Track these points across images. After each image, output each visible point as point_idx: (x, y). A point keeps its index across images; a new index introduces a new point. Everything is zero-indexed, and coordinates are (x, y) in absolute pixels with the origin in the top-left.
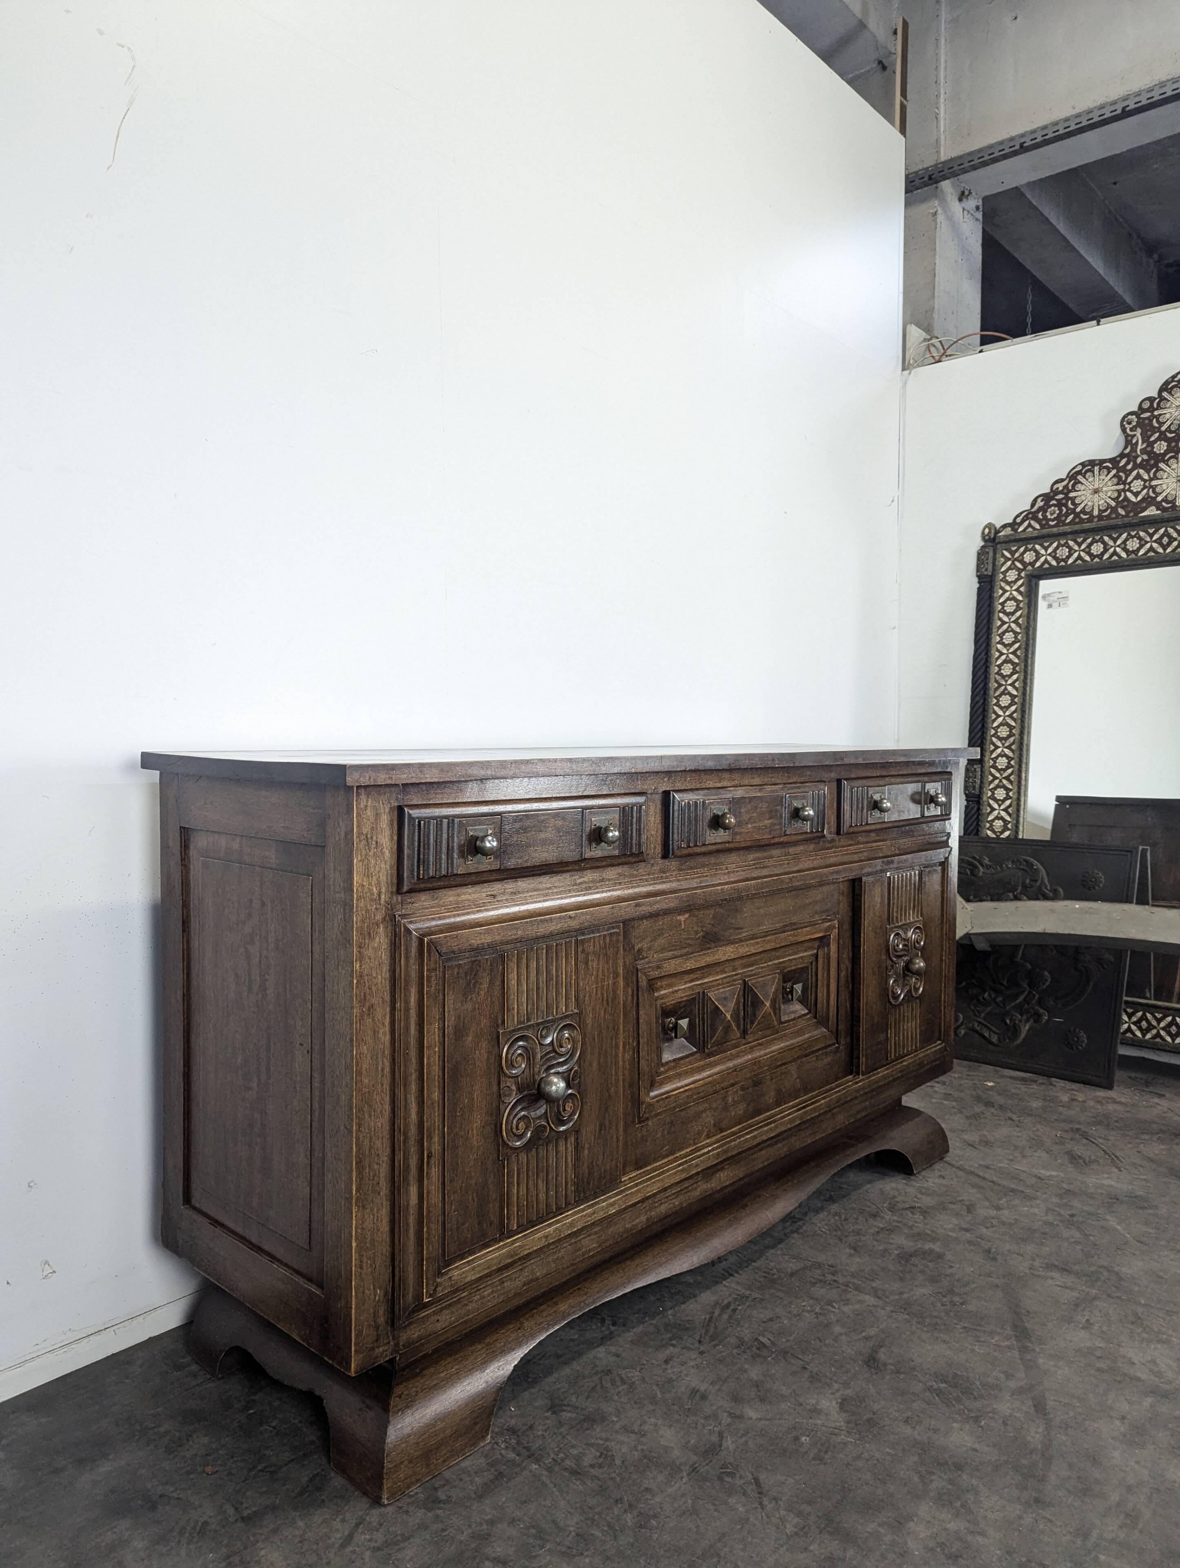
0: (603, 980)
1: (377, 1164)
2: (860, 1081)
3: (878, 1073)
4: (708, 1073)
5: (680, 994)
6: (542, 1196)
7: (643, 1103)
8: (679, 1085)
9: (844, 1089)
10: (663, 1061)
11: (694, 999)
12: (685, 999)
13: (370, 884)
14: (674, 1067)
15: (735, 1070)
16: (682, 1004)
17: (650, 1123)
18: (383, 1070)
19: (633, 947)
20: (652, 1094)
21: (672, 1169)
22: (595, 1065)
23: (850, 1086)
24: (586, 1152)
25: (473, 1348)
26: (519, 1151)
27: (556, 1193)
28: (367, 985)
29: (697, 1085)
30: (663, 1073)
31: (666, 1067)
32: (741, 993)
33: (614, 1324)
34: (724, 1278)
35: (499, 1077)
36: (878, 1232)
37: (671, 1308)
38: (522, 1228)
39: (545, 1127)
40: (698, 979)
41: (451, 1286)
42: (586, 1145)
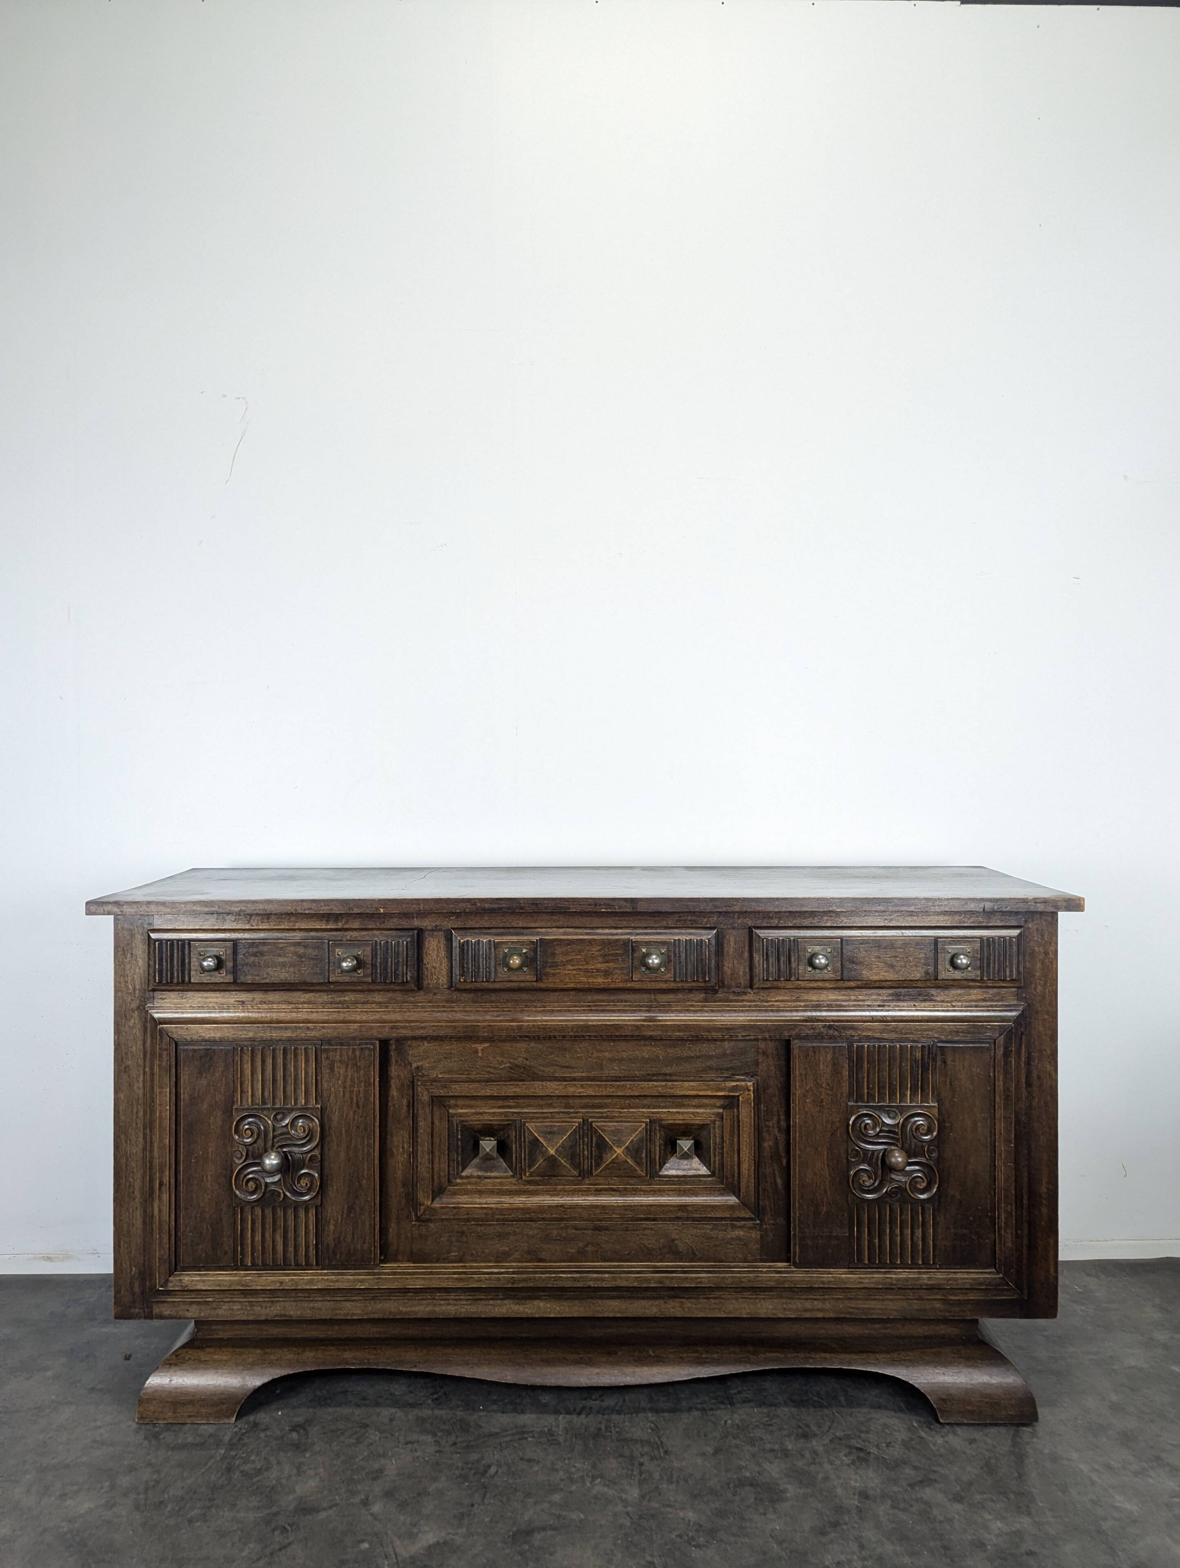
0: (352, 1086)
1: (133, 1178)
2: (787, 1272)
3: (829, 1273)
4: (524, 1199)
5: (487, 1117)
6: (280, 1247)
7: (420, 1205)
8: (478, 1200)
9: (749, 1272)
10: (463, 1174)
11: (506, 1125)
12: (495, 1123)
13: (126, 982)
14: (478, 1184)
16: (487, 1128)
17: (432, 1225)
18: (137, 1113)
19: (411, 1064)
21: (445, 1273)
22: (342, 1155)
23: (763, 1272)
24: (332, 1227)
26: (253, 1204)
27: (295, 1251)
28: (124, 1051)
30: (460, 1185)
31: (465, 1181)
32: (577, 1132)
35: (232, 1142)
38: (254, 1267)
39: (279, 1193)
40: (510, 1107)
41: (182, 1286)
42: (332, 1222)
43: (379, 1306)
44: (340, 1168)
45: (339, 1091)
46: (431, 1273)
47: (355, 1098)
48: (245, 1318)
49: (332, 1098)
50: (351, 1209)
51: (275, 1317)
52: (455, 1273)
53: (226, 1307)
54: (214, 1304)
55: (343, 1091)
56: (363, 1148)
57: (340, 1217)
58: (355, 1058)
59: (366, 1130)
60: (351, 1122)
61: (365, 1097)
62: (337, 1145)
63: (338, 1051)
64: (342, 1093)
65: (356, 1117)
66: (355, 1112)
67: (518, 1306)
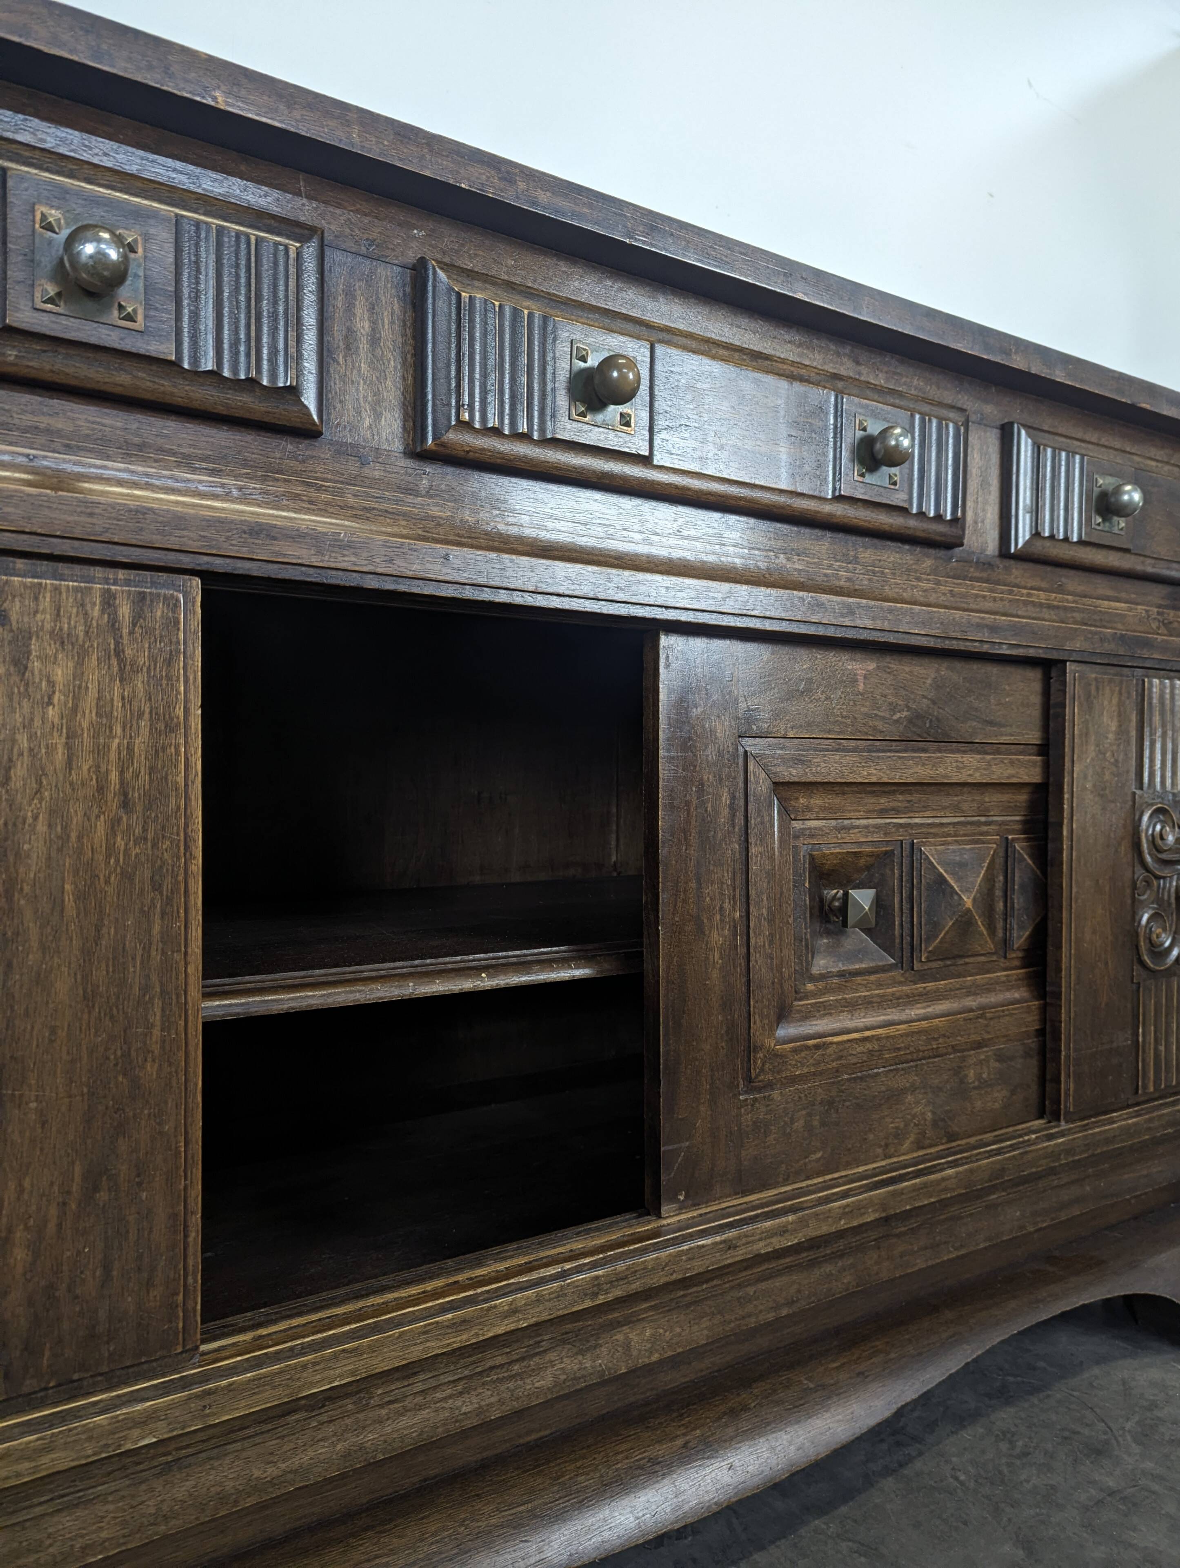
0: (103, 729)
2: (1062, 1134)
3: (1112, 1121)
4: (922, 1011)
5: (855, 836)
8: (850, 1024)
9: (1013, 1147)
10: (815, 971)
11: (889, 854)
12: (868, 849)
14: (840, 989)
15: (982, 1016)
16: (862, 862)
17: (776, 1094)
20: (782, 1032)
23: (1029, 1143)
29: (891, 1031)
30: (813, 995)
31: (821, 985)
32: (1000, 861)
36: (1099, 1502)
40: (897, 812)
44: (53, 1030)
45: (51, 748)
46: (376, 1329)
47: (114, 776)
50: (96, 1177)
52: (444, 1309)
55: (68, 746)
56: (147, 949)
57: (53, 1211)
58: (114, 625)
59: (157, 887)
60: (101, 857)
61: (152, 770)
62: (43, 948)
63: (46, 601)
64: (60, 755)
65: (120, 842)
66: (115, 822)
67: (580, 1357)
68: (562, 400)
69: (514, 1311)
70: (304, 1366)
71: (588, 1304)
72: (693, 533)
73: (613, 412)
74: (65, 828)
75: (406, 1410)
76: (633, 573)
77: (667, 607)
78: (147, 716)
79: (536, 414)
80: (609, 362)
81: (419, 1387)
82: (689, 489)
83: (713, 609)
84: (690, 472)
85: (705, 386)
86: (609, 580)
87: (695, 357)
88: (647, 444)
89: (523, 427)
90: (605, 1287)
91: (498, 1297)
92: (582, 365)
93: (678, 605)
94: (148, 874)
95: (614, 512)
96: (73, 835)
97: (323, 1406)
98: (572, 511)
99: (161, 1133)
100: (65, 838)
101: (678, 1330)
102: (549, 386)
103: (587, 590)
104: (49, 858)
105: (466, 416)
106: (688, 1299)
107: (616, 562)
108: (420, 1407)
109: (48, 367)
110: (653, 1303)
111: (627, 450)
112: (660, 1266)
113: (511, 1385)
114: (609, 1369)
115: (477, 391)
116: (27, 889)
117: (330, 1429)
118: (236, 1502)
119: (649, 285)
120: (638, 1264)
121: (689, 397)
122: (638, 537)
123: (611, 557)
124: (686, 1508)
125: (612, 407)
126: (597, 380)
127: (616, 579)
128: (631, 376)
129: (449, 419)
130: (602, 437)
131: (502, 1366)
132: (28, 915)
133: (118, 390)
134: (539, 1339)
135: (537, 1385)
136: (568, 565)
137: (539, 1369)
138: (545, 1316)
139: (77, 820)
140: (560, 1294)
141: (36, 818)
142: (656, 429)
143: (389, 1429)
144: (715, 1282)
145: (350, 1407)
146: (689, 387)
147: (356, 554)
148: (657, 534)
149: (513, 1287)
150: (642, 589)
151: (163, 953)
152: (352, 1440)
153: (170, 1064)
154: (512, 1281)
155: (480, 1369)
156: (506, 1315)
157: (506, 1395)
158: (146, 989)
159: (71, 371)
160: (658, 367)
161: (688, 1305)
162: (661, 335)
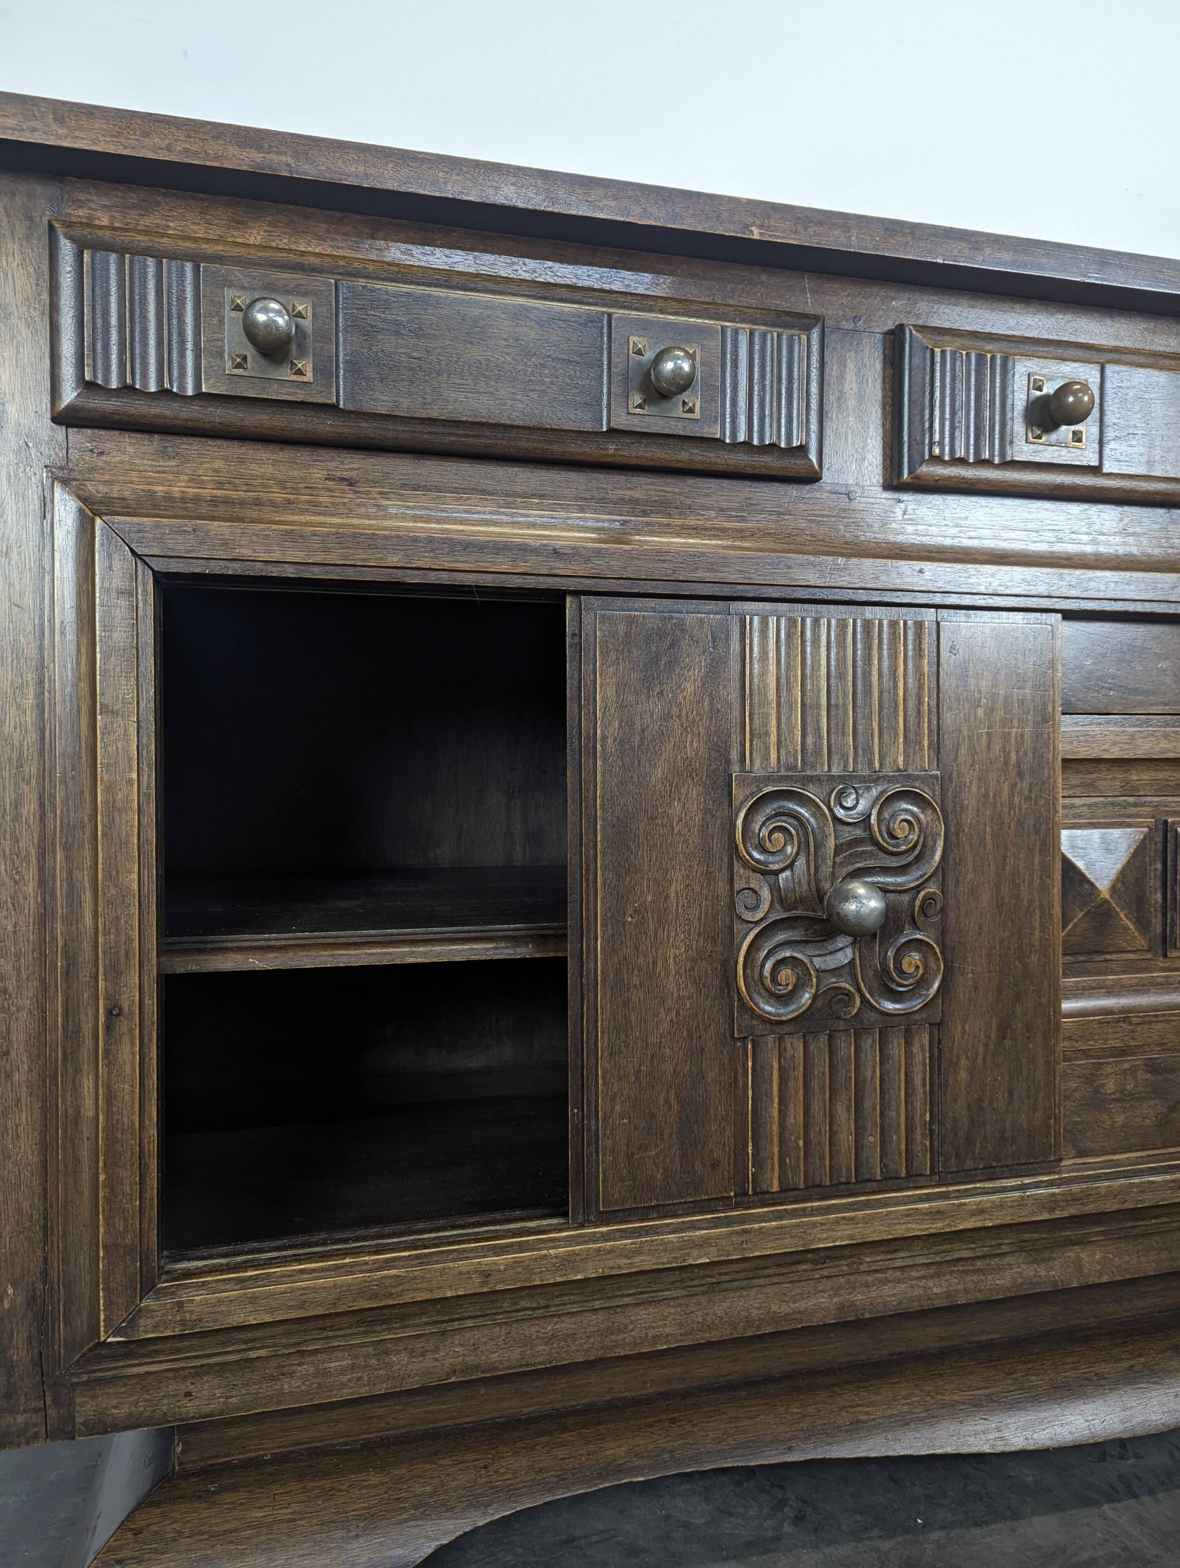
6: (846, 1139)
24: (963, 1075)
25: (362, 1476)
26: (785, 1029)
27: (883, 1142)
32: (1154, 846)
33: (798, 1519)
34: (1112, 1497)
35: (731, 865)
37: (943, 1528)
39: (848, 994)
41: (183, 1322)
42: (963, 1062)
43: (720, 1309)
44: (980, 928)
45: (980, 736)
47: (1013, 755)
48: (364, 1391)
49: (963, 751)
50: (1004, 1029)
51: (448, 1376)
53: (305, 1369)
54: (273, 1363)
55: (988, 734)
56: (1031, 875)
57: (981, 1049)
59: (1037, 832)
60: (1006, 810)
61: (1035, 750)
62: (975, 870)
64: (984, 740)
65: (1016, 800)
66: (1013, 786)
67: (1035, 1266)
68: (1018, 427)
69: (981, 1211)
70: (814, 1225)
71: (1045, 1216)
72: (1138, 530)
73: (1065, 431)
74: (986, 789)
75: (887, 1281)
76: (1084, 571)
77: (1115, 600)
78: (1031, 712)
79: (997, 442)
80: (1065, 389)
81: (899, 1263)
82: (1136, 491)
83: (1161, 598)
84: (1137, 476)
85: (1153, 396)
86: (1062, 579)
87: (1142, 370)
88: (1097, 456)
89: (986, 455)
90: (1061, 1204)
91: (967, 1197)
92: (1038, 393)
93: (1126, 597)
94: (1032, 822)
95: (1063, 518)
96: (991, 794)
97: (825, 1262)
98: (1025, 521)
99: (1040, 1004)
100: (986, 796)
101: (1127, 1258)
102: (1009, 415)
103: (1042, 589)
104: (978, 810)
105: (937, 451)
106: (1137, 1230)
107: (1066, 562)
108: (899, 1281)
109: (634, 454)
110: (1103, 1229)
111: (1078, 463)
112: (1111, 1194)
113: (975, 1278)
114: (1062, 1281)
115: (947, 428)
116: (966, 830)
117: (828, 1284)
118: (759, 1328)
119: (1097, 311)
120: (1092, 1189)
121: (1137, 408)
122: (1085, 538)
123: (1061, 558)
124: (1134, 1422)
125: (1064, 428)
126: (1053, 406)
127: (1068, 578)
128: (1086, 398)
129: (923, 455)
130: (1056, 454)
131: (967, 1259)
132: (967, 846)
133: (679, 465)
134: (1000, 1241)
135: (997, 1282)
136: (1025, 569)
137: (998, 1270)
138: (1007, 1220)
139: (993, 784)
140: (1021, 1203)
141: (971, 783)
142: (1105, 440)
143: (873, 1294)
144: (1164, 1219)
145: (845, 1268)
146: (1137, 398)
147: (850, 575)
148: (1104, 534)
149: (979, 1191)
150: (1092, 584)
151: (1041, 878)
152: (845, 1297)
153: (1045, 957)
154: (978, 1185)
155: (949, 1258)
156: (973, 1213)
157: (971, 1286)
158: (1031, 902)
159: (649, 455)
160: (1108, 385)
161: (1136, 1237)
162: (1111, 356)
